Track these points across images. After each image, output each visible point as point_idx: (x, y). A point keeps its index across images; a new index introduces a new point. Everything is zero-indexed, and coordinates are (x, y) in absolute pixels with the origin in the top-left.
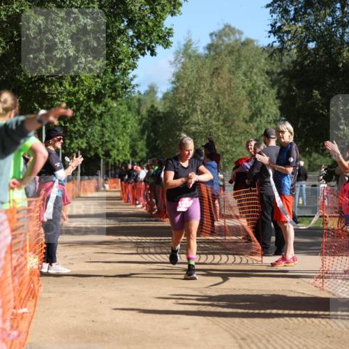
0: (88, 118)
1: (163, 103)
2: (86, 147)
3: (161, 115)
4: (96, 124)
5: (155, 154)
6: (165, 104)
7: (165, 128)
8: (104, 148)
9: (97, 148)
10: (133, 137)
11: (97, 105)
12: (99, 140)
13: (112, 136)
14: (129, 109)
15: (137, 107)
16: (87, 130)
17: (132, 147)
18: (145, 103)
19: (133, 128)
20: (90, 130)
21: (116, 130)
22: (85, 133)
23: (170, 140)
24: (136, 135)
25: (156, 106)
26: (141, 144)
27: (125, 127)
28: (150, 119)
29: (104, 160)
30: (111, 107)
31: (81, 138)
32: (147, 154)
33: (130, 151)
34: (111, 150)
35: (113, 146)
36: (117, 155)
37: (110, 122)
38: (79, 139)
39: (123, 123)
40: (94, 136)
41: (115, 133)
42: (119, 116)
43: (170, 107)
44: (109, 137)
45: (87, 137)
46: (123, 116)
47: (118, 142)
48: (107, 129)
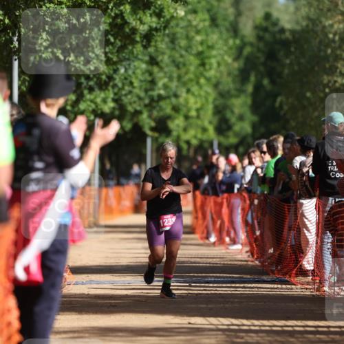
0: (119, 43)
1: (292, 9)
2: (114, 108)
3: (288, 35)
4: (136, 58)
5: (273, 126)
6: (297, 9)
7: (296, 68)
8: (155, 113)
9: (137, 113)
10: (221, 87)
11: (141, 14)
12: (142, 94)
13: (174, 85)
14: (214, 21)
15: (232, 18)
16: (116, 71)
17: (219, 111)
18: (251, 9)
19: (223, 68)
20: (122, 71)
21: (183, 70)
22: (110, 78)
23: (308, 94)
24: (228, 83)
25: (275, 14)
26: (240, 105)
27: (203, 64)
28: (261, 45)
29: (155, 140)
30: (172, 17)
31: (101, 88)
32: (254, 126)
33: (215, 121)
34: (169, 117)
35: (176, 109)
36: (185, 130)
37: (168, 52)
38: (97, 92)
39: (199, 54)
40: (131, 83)
41: (179, 78)
42: (188, 38)
43: (308, 18)
44: (166, 87)
45: (115, 86)
46: (198, 38)
47: (187, 101)
48: (161, 69)
